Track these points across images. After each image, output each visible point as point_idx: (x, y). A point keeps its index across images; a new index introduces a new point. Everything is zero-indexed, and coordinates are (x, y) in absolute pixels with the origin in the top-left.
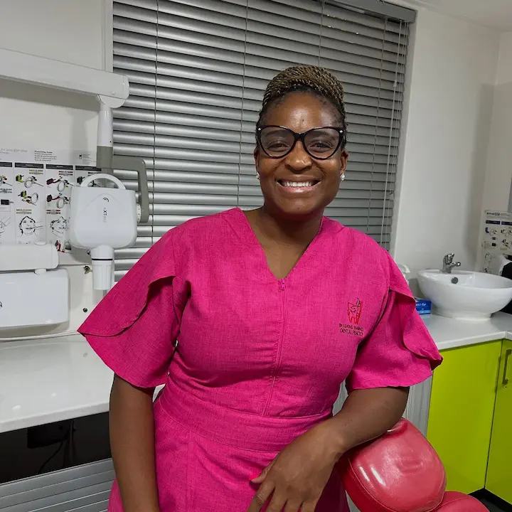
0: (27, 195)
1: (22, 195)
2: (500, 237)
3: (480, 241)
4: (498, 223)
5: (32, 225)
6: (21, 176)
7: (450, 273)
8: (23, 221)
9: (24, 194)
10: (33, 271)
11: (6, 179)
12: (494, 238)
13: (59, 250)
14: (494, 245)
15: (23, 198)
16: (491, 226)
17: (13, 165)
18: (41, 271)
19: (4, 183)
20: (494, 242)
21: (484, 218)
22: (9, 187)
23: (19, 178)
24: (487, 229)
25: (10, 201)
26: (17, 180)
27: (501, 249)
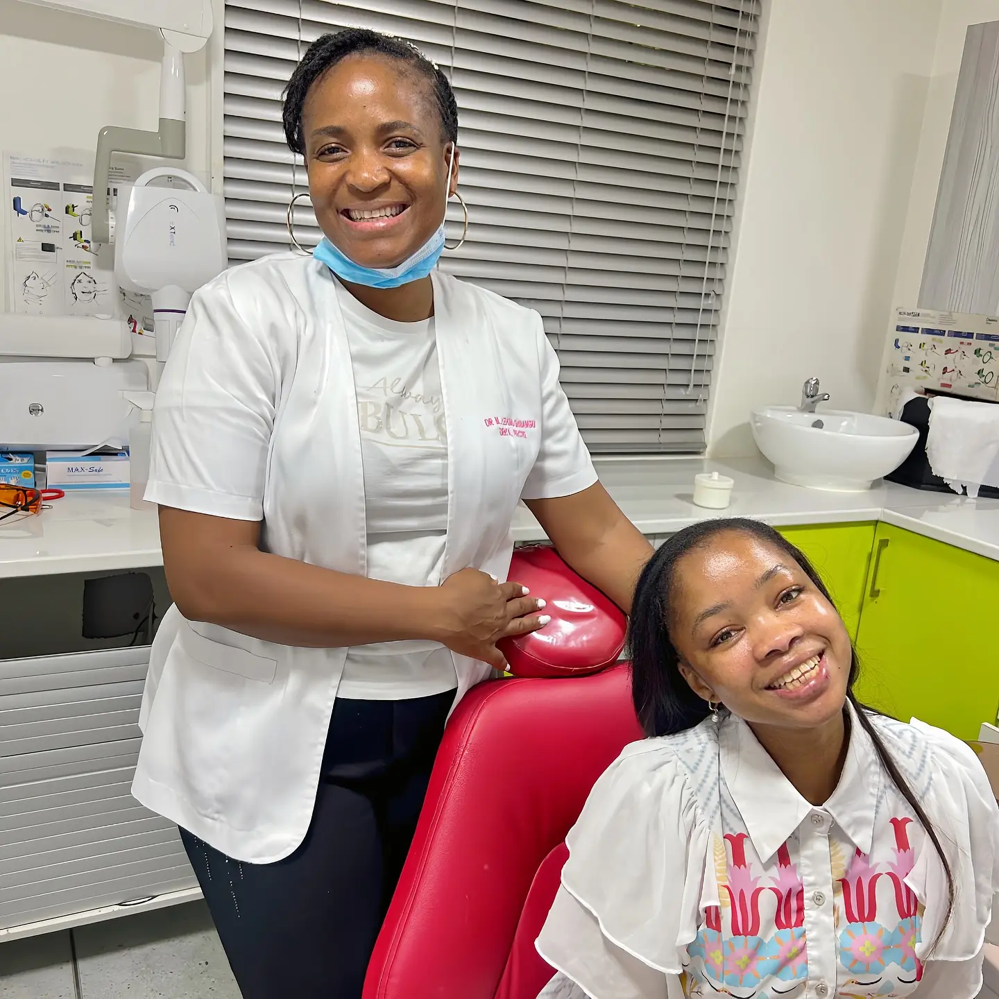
0: (83, 238)
1: (75, 237)
2: (918, 356)
3: (885, 363)
4: (916, 330)
5: (91, 287)
6: (73, 206)
7: (812, 412)
8: (77, 280)
9: (78, 236)
10: (92, 360)
11: (49, 210)
12: (907, 358)
13: (134, 331)
14: (906, 370)
15: (76, 242)
16: (905, 337)
17: (61, 187)
18: (104, 362)
19: (47, 216)
20: (907, 364)
21: (894, 321)
22: (55, 223)
23: (71, 209)
24: (897, 341)
25: (56, 245)
26: (67, 212)
27: (918, 378)
